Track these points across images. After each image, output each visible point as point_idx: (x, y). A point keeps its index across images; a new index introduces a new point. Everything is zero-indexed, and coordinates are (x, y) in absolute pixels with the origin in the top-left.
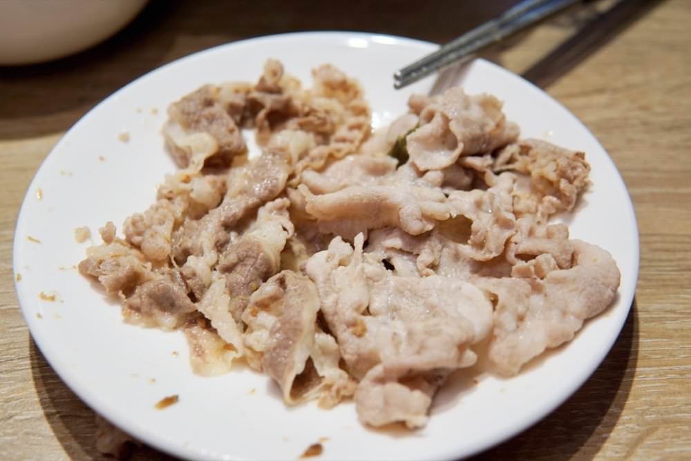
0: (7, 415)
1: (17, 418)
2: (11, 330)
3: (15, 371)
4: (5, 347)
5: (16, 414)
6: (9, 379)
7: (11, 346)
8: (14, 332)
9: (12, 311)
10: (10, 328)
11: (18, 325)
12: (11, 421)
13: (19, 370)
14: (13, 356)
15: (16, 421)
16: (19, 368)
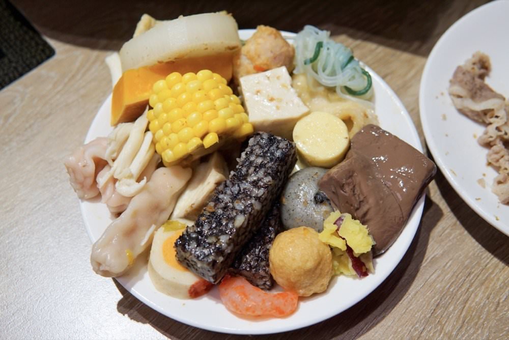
0: (496, 304)
1: (501, 301)
2: (446, 268)
3: (473, 283)
4: (455, 277)
5: (499, 300)
6: (476, 289)
7: (456, 274)
8: (448, 268)
9: (433, 259)
10: (444, 267)
11: (445, 263)
12: (501, 305)
13: (474, 282)
14: (463, 278)
15: (503, 302)
16: (473, 281)
